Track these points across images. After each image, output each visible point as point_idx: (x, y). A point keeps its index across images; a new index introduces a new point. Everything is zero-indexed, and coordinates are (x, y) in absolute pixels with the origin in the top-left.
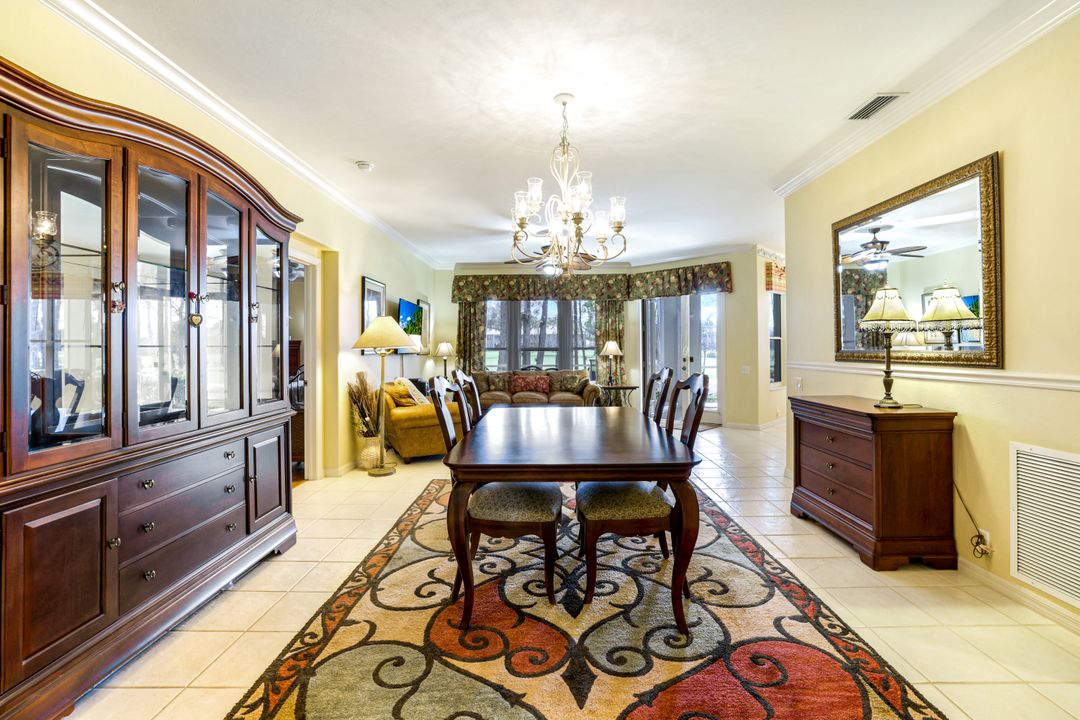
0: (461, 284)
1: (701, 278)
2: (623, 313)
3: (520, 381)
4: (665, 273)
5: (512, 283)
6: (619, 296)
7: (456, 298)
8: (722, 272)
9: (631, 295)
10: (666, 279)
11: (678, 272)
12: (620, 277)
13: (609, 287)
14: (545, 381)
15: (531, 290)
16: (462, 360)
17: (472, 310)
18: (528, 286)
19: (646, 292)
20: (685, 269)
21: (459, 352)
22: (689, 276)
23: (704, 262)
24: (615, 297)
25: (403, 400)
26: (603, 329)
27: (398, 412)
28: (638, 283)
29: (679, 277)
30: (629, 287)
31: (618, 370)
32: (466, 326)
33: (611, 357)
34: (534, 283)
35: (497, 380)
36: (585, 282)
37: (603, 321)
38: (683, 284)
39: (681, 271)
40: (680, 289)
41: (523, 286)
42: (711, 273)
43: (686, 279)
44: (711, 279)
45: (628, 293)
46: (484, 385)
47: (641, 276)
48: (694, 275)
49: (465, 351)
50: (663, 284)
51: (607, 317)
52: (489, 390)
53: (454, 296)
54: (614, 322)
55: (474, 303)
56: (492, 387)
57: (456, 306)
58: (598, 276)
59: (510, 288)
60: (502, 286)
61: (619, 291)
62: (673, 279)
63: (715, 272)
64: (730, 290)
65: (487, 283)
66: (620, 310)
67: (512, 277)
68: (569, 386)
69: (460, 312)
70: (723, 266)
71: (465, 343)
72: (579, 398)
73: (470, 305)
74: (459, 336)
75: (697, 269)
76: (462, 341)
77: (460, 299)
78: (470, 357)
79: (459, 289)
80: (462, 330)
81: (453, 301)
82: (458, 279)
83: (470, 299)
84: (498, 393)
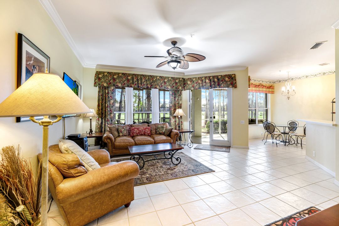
0: (100, 76)
1: (222, 81)
2: (182, 96)
3: (136, 130)
4: (203, 78)
5: (129, 78)
6: (180, 88)
7: (97, 84)
8: (232, 78)
9: (185, 88)
10: (204, 81)
11: (210, 78)
12: (181, 79)
13: (176, 83)
14: (149, 130)
15: (140, 82)
16: (100, 119)
17: (107, 91)
18: (138, 80)
19: (193, 87)
20: (214, 77)
21: (98, 114)
22: (216, 80)
23: (223, 74)
24: (179, 88)
25: (73, 171)
26: (173, 103)
27: (66, 186)
28: (189, 82)
29: (210, 80)
30: (184, 84)
31: (180, 122)
32: (102, 100)
33: (179, 117)
34: (141, 79)
35: (123, 130)
36: (166, 80)
37: (173, 99)
38: (213, 83)
39: (211, 78)
40: (211, 86)
41: (135, 80)
42: (227, 79)
43: (214, 81)
44: (226, 82)
45: (184, 87)
46: (116, 133)
47: (191, 79)
48: (218, 79)
49: (102, 114)
50: (202, 83)
51: (175, 98)
52: (119, 136)
53: (95, 83)
54: (178, 100)
55: (108, 87)
56: (121, 134)
57: (97, 89)
58: (172, 78)
59: (128, 80)
60: (124, 79)
61: (181, 86)
62: (207, 81)
63: (229, 78)
64: (236, 87)
65: (115, 77)
66: (180, 95)
67: (129, 75)
68: (161, 132)
69: (99, 92)
70: (233, 76)
71: (102, 109)
72: (169, 138)
73: (105, 88)
74: (99, 105)
75: (219, 77)
76: (100, 108)
77: (99, 84)
78: (105, 117)
79: (99, 79)
80: (100, 102)
81: (95, 85)
82: (98, 73)
83: (105, 85)
84: (125, 138)
